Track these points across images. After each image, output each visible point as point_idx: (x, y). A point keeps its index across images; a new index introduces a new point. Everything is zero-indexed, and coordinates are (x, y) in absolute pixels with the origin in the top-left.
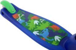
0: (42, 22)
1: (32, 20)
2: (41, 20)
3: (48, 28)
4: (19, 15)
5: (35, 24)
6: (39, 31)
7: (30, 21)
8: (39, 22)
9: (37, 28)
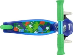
0: (33, 24)
1: (27, 26)
2: (31, 23)
3: (39, 26)
4: (17, 27)
5: (31, 28)
6: (36, 30)
7: (26, 27)
8: (32, 25)
9: (34, 29)
